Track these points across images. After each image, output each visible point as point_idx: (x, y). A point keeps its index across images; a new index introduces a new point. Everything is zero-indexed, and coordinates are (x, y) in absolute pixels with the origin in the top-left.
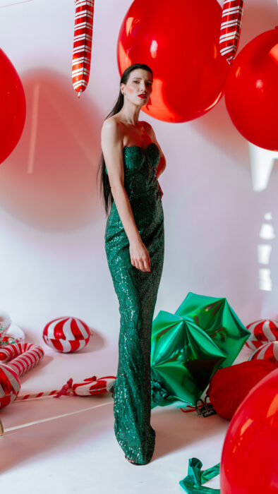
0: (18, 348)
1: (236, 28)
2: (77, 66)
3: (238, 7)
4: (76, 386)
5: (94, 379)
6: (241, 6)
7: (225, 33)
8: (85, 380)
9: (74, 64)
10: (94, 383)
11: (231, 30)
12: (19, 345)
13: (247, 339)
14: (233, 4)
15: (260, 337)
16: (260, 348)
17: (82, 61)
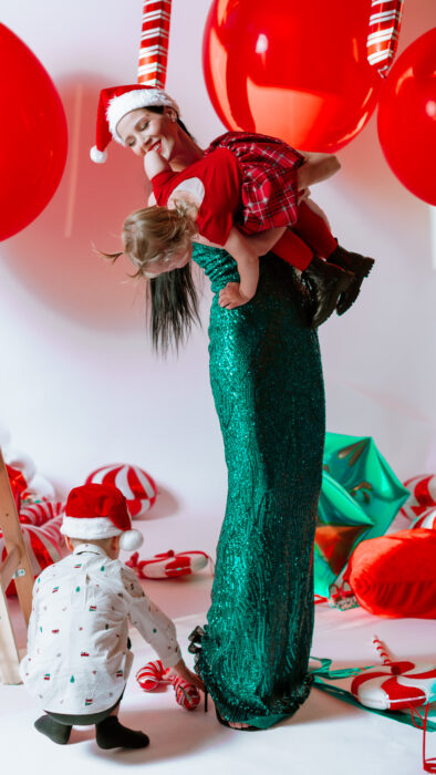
0: (47, 510)
1: (394, 23)
2: (147, 60)
3: (394, 11)
4: (144, 563)
5: (170, 554)
6: (398, 10)
7: (375, 30)
8: (157, 556)
9: (141, 57)
10: (172, 560)
11: (385, 25)
12: (49, 505)
13: (403, 502)
14: (387, 7)
15: (424, 500)
16: (422, 515)
17: (156, 52)
